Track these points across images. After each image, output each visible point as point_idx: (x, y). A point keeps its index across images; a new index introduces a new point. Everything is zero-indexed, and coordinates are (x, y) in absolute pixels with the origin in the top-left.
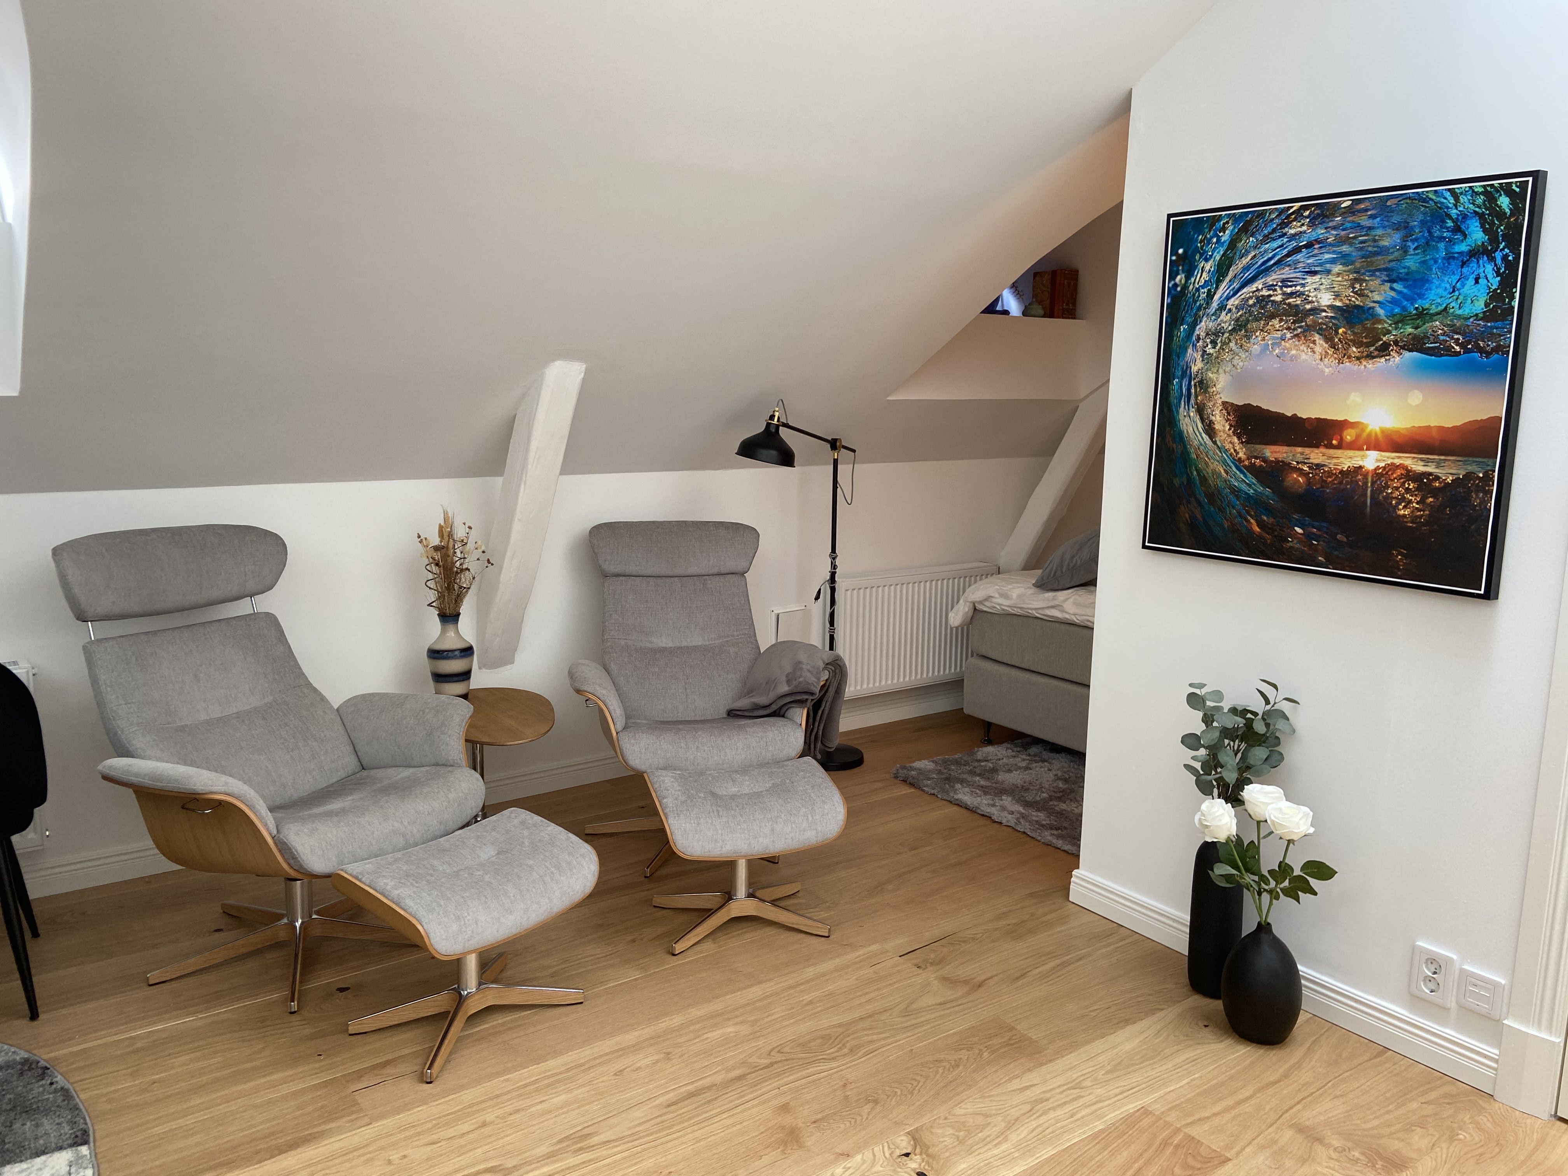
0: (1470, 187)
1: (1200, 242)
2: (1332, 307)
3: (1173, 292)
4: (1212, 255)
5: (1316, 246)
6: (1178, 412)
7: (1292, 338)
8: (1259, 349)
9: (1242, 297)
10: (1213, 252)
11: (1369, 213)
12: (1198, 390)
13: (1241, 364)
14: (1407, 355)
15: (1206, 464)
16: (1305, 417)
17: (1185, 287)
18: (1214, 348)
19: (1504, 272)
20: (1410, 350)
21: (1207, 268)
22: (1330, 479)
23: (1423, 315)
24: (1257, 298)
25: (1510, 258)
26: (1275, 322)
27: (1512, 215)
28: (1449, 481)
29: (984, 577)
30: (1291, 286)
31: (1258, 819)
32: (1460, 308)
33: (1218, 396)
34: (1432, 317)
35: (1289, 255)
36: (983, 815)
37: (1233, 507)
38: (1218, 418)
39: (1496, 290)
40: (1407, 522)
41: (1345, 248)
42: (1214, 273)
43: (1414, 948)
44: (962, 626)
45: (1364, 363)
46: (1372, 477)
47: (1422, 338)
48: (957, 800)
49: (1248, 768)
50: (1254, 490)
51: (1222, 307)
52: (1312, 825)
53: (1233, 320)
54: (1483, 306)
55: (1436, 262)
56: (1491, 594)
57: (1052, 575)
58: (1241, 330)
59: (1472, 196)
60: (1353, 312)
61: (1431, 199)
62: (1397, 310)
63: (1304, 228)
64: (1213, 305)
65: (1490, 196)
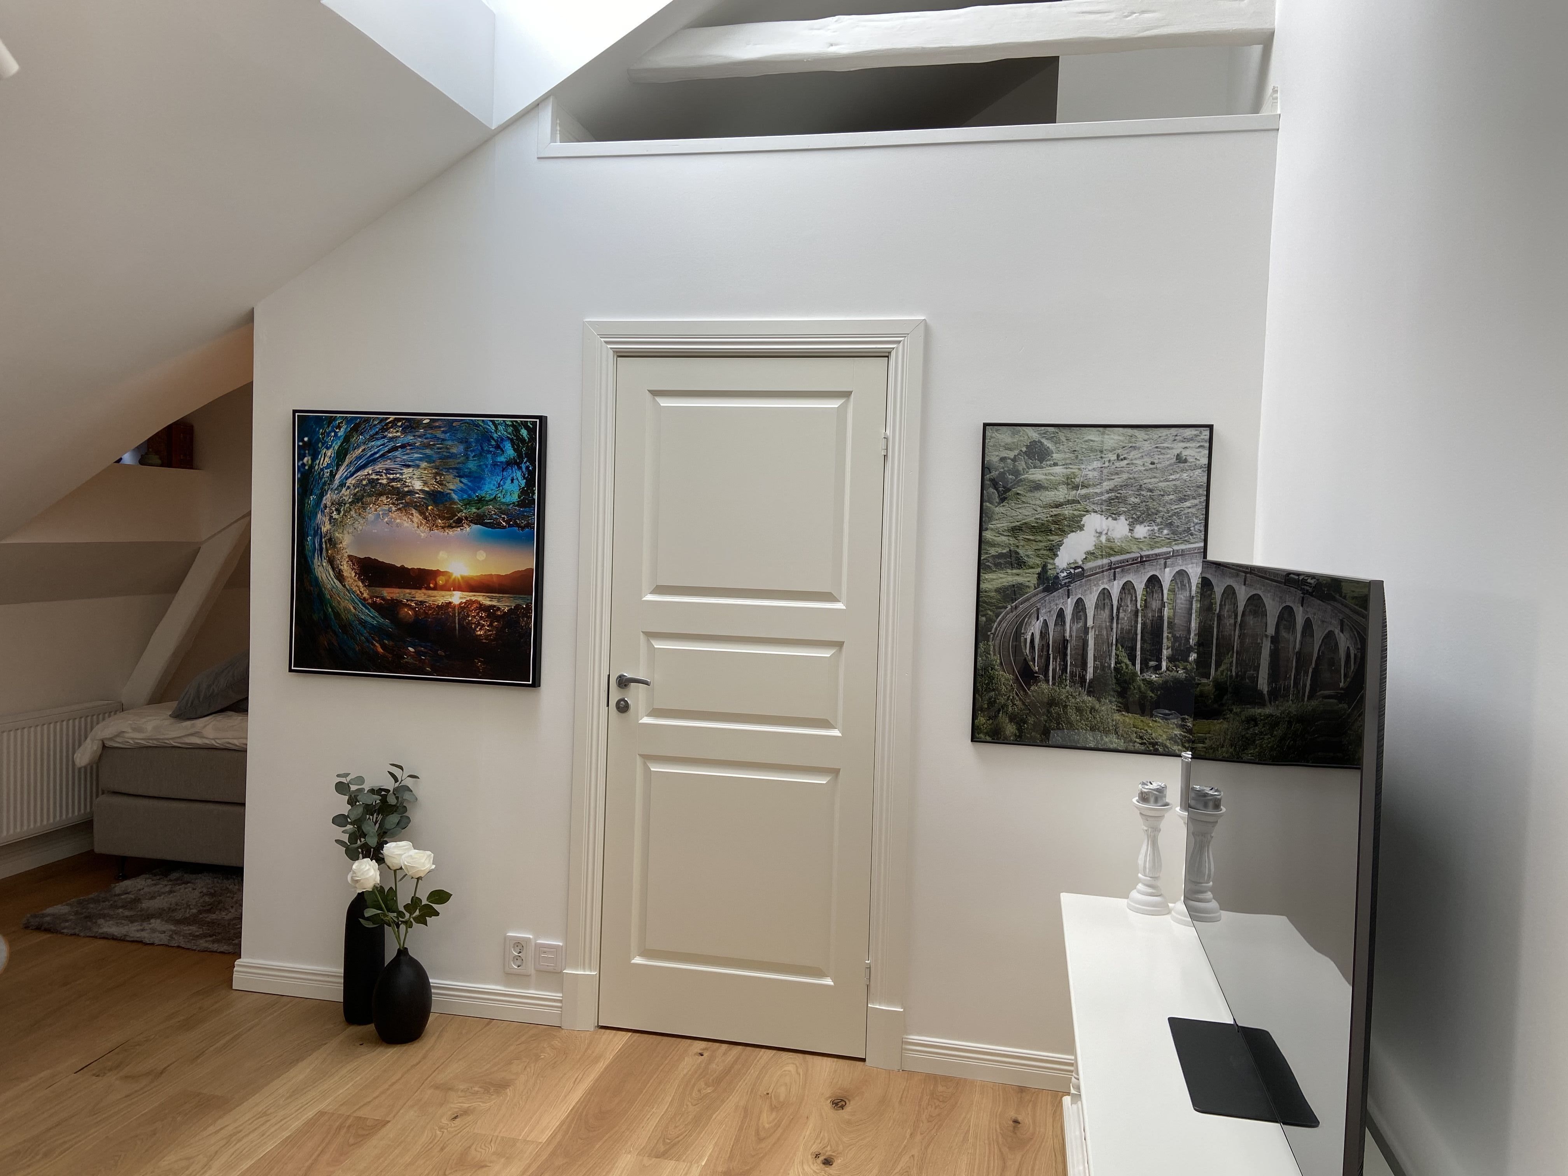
0: (503, 421)
1: (322, 434)
2: (422, 491)
3: (302, 470)
4: (332, 445)
5: (408, 448)
6: (313, 563)
7: (396, 511)
8: (373, 518)
9: (358, 478)
10: (332, 442)
11: (442, 429)
12: (328, 546)
13: (360, 527)
14: (474, 526)
15: (339, 602)
16: (410, 568)
17: (312, 467)
18: (339, 514)
19: (528, 477)
20: (476, 524)
21: (329, 454)
22: (430, 612)
23: (481, 501)
24: (369, 480)
25: (530, 468)
26: (384, 498)
27: (529, 441)
28: (506, 610)
29: (112, 714)
30: (393, 474)
31: (395, 868)
32: (504, 498)
33: (344, 551)
34: (488, 502)
35: (389, 451)
36: (133, 941)
37: (362, 635)
38: (345, 566)
39: (524, 488)
40: (482, 639)
41: (428, 451)
42: (334, 459)
43: (506, 938)
44: (91, 765)
45: (447, 531)
46: (458, 609)
47: (483, 516)
48: (102, 933)
49: (385, 833)
50: (377, 621)
51: (342, 485)
52: (433, 864)
53: (352, 495)
54: (517, 497)
55: (487, 467)
56: (536, 684)
57: (189, 705)
58: (358, 503)
59: (505, 427)
60: (437, 495)
61: (480, 425)
62: (465, 496)
63: (399, 434)
64: (335, 482)
65: (516, 428)
